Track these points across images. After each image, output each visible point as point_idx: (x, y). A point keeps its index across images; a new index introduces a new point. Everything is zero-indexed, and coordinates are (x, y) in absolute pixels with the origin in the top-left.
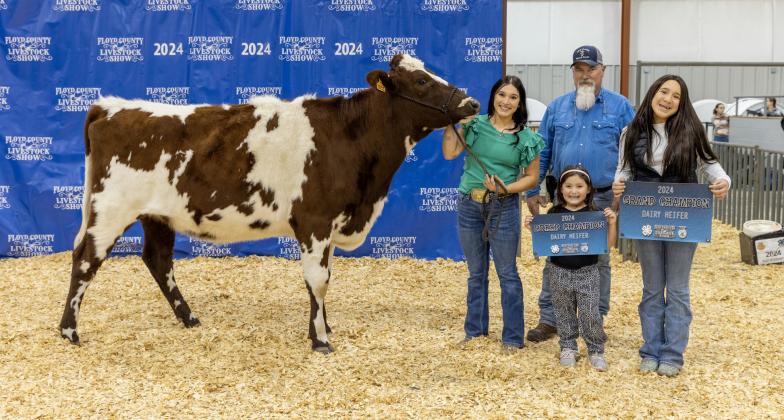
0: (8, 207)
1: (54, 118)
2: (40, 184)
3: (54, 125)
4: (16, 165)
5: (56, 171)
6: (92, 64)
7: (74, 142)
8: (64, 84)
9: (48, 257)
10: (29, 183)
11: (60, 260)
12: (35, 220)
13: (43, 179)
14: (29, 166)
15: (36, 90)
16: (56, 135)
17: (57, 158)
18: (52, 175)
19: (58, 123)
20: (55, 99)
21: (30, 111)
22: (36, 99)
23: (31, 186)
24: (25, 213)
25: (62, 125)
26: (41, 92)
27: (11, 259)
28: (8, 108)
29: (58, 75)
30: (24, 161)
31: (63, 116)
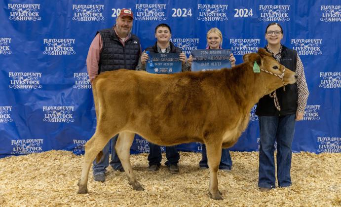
0: (11, 120)
1: (42, 60)
2: (33, 105)
3: (42, 65)
4: (17, 93)
5: (45, 96)
6: (69, 22)
7: (56, 76)
8: (50, 36)
9: (39, 154)
10: (26, 104)
11: (48, 157)
12: (30, 129)
13: (35, 102)
14: (26, 92)
15: (30, 40)
16: (44, 71)
17: (45, 87)
18: (41, 99)
19: (45, 63)
20: (43, 47)
21: (26, 54)
22: (29, 47)
23: (28, 107)
24: (23, 125)
25: (48, 64)
26: (33, 42)
27: (13, 156)
28: (10, 53)
29: (45, 30)
30: (22, 89)
31: (49, 58)
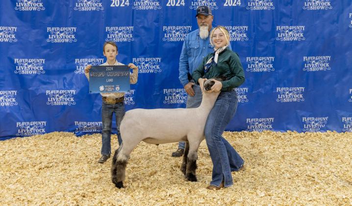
0: (16, 104)
1: (45, 47)
2: (37, 89)
3: (45, 52)
4: (21, 77)
5: (47, 81)
6: (71, 12)
7: (59, 62)
8: (53, 25)
9: (42, 136)
10: (31, 89)
11: (51, 138)
12: (33, 112)
13: (39, 86)
14: (30, 77)
15: (34, 29)
16: (47, 58)
17: (48, 72)
18: (45, 83)
19: (48, 50)
20: (46, 35)
21: (30, 42)
22: (33, 35)
23: (31, 90)
24: (27, 108)
25: (51, 51)
26: (37, 30)
27: (18, 138)
28: (16, 41)
29: (49, 19)
30: (27, 75)
31: (51, 45)
